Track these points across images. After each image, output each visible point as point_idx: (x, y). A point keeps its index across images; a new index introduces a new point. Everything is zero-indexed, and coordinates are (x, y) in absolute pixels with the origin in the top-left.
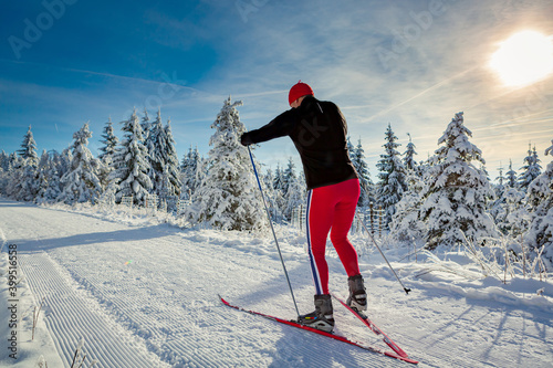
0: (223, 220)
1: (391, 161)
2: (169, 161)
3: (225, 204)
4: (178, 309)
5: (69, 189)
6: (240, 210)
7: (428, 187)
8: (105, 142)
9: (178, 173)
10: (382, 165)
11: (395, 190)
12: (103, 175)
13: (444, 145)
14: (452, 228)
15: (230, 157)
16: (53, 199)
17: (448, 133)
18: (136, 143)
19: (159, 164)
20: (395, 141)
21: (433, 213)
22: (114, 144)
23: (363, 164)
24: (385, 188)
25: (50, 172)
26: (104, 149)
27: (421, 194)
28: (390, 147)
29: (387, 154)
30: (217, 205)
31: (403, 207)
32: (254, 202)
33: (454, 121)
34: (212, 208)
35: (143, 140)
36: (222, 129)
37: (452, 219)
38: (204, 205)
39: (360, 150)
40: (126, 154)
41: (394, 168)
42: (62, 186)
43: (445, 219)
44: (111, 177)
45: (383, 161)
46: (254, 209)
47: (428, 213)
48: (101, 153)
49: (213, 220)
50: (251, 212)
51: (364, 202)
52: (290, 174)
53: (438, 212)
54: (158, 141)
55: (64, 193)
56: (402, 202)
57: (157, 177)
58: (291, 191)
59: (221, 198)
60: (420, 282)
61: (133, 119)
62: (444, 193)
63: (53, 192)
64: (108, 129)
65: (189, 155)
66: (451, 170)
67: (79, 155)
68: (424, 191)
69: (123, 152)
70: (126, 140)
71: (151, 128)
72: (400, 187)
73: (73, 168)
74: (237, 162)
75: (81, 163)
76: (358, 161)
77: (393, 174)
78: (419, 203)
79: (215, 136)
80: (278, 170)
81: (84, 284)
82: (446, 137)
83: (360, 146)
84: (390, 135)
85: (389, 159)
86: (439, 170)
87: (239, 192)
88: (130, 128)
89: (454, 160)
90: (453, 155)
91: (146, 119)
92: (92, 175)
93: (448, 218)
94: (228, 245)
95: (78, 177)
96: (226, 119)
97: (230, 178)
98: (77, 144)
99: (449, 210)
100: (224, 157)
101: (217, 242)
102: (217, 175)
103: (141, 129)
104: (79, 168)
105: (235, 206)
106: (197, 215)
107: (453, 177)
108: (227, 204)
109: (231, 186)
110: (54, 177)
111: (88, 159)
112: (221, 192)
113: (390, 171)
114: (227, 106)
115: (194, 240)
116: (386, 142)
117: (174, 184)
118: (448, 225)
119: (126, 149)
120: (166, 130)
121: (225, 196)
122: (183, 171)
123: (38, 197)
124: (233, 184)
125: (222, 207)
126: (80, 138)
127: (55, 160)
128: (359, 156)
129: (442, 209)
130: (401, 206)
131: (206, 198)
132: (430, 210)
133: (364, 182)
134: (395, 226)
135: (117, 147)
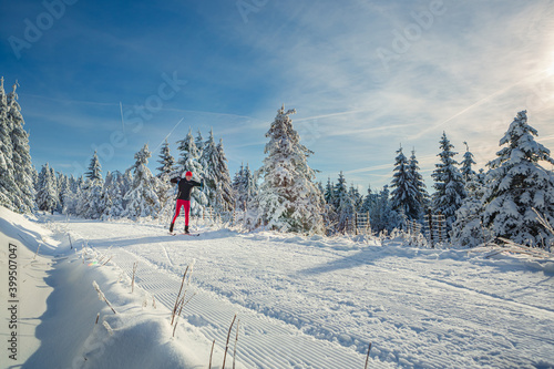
0: (279, 224)
1: (448, 170)
2: (222, 178)
3: (281, 210)
4: (253, 279)
5: (131, 206)
6: (296, 214)
7: (490, 191)
8: (162, 162)
9: (230, 190)
10: (438, 175)
11: (453, 200)
12: (161, 193)
13: (507, 145)
14: (521, 233)
15: (286, 163)
16: (116, 215)
17: (510, 133)
18: (191, 161)
19: (213, 181)
20: (451, 150)
21: (497, 217)
22: (171, 164)
23: (417, 176)
24: (442, 199)
25: (114, 192)
26: (162, 169)
27: (483, 199)
28: (446, 155)
29: (442, 163)
30: (274, 210)
31: (464, 214)
32: (310, 208)
33: (516, 120)
34: (269, 213)
35: (198, 157)
36: (277, 137)
37: (519, 223)
38: (261, 211)
39: (414, 161)
40: (182, 171)
41: (451, 177)
42: (125, 203)
43: (511, 223)
44: (169, 194)
45: (439, 171)
46: (310, 214)
47: (492, 218)
48: (160, 172)
49: (270, 224)
50: (307, 217)
51: (420, 215)
52: (342, 189)
53: (503, 216)
54: (211, 160)
55: (127, 210)
56: (462, 209)
57: (211, 194)
58: (343, 205)
59: (278, 203)
60: (491, 260)
61: (189, 138)
62: (509, 196)
63: (117, 210)
64: (165, 149)
65: (241, 173)
66: (516, 171)
67: (140, 174)
68: (486, 195)
69: (180, 169)
70: (182, 158)
71: (204, 147)
72: (458, 197)
73: (135, 187)
74: (293, 168)
75: (142, 182)
76: (413, 173)
77: (451, 183)
78: (481, 210)
79: (270, 143)
80: (328, 186)
81: (162, 265)
82: (508, 138)
83: (413, 157)
84: (445, 144)
85: (445, 168)
86: (502, 172)
87: (295, 198)
88: (185, 146)
89: (519, 161)
90: (517, 156)
91: (199, 139)
92: (152, 193)
93: (515, 222)
94: (288, 241)
95: (139, 194)
96: (280, 127)
97: (285, 184)
98: (138, 163)
99: (516, 214)
100: (279, 164)
101: (277, 240)
102: (273, 180)
103: (195, 148)
104: (141, 186)
105: (291, 211)
106: (254, 221)
107: (518, 179)
108: (284, 209)
109: (287, 192)
110: (118, 196)
111: (147, 178)
112: (277, 197)
113: (447, 181)
114: (280, 115)
115: (254, 239)
116: (442, 151)
117: (227, 200)
118: (516, 229)
119: (182, 167)
120: (219, 149)
121: (281, 202)
122: (235, 188)
123: (104, 215)
124: (289, 189)
125: (279, 212)
126: (141, 159)
127: (119, 180)
128: (413, 168)
129: (508, 213)
130: (462, 212)
131: (263, 203)
132: (494, 214)
133: (420, 195)
134: (455, 234)
135: (174, 166)
